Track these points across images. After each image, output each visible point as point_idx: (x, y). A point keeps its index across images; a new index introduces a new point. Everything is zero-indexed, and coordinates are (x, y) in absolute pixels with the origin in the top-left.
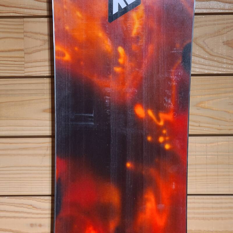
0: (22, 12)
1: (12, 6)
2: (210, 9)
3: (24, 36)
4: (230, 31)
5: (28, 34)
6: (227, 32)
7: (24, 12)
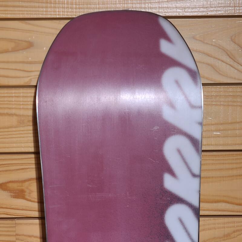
0: (14, 213)
1: (3, 206)
2: (219, 211)
3: (16, 239)
4: (240, 235)
5: (21, 237)
6: (238, 235)
7: (16, 213)
